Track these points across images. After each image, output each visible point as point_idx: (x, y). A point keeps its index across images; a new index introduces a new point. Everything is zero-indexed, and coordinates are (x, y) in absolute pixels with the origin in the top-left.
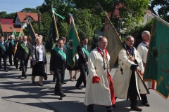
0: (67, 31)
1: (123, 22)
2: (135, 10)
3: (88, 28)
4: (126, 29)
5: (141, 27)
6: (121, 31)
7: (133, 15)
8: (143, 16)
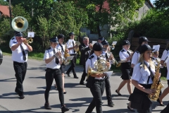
0: (46, 28)
1: (114, 18)
2: (127, 2)
3: (72, 24)
4: (117, 25)
5: (135, 23)
6: (112, 28)
7: (126, 9)
8: (138, 10)
